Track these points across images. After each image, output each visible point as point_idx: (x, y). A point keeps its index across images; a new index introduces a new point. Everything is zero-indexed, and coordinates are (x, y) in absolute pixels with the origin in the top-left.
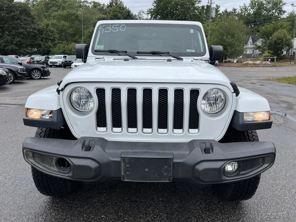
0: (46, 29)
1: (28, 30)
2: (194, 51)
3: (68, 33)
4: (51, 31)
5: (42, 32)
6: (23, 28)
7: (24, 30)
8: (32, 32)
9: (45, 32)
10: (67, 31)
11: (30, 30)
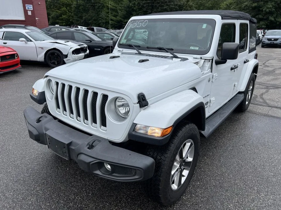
0: (186, 4)
1: (171, 6)
2: (197, 48)
3: (206, 6)
4: (190, 6)
5: (182, 7)
6: (167, 5)
7: (168, 7)
8: (174, 8)
9: (185, 8)
10: (206, 5)
11: (172, 6)
